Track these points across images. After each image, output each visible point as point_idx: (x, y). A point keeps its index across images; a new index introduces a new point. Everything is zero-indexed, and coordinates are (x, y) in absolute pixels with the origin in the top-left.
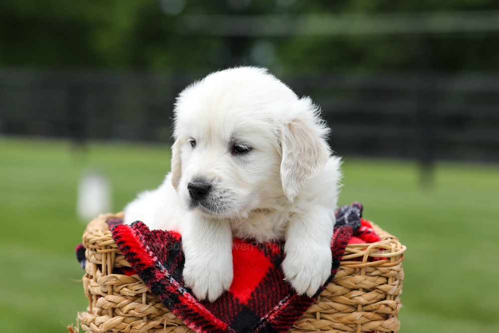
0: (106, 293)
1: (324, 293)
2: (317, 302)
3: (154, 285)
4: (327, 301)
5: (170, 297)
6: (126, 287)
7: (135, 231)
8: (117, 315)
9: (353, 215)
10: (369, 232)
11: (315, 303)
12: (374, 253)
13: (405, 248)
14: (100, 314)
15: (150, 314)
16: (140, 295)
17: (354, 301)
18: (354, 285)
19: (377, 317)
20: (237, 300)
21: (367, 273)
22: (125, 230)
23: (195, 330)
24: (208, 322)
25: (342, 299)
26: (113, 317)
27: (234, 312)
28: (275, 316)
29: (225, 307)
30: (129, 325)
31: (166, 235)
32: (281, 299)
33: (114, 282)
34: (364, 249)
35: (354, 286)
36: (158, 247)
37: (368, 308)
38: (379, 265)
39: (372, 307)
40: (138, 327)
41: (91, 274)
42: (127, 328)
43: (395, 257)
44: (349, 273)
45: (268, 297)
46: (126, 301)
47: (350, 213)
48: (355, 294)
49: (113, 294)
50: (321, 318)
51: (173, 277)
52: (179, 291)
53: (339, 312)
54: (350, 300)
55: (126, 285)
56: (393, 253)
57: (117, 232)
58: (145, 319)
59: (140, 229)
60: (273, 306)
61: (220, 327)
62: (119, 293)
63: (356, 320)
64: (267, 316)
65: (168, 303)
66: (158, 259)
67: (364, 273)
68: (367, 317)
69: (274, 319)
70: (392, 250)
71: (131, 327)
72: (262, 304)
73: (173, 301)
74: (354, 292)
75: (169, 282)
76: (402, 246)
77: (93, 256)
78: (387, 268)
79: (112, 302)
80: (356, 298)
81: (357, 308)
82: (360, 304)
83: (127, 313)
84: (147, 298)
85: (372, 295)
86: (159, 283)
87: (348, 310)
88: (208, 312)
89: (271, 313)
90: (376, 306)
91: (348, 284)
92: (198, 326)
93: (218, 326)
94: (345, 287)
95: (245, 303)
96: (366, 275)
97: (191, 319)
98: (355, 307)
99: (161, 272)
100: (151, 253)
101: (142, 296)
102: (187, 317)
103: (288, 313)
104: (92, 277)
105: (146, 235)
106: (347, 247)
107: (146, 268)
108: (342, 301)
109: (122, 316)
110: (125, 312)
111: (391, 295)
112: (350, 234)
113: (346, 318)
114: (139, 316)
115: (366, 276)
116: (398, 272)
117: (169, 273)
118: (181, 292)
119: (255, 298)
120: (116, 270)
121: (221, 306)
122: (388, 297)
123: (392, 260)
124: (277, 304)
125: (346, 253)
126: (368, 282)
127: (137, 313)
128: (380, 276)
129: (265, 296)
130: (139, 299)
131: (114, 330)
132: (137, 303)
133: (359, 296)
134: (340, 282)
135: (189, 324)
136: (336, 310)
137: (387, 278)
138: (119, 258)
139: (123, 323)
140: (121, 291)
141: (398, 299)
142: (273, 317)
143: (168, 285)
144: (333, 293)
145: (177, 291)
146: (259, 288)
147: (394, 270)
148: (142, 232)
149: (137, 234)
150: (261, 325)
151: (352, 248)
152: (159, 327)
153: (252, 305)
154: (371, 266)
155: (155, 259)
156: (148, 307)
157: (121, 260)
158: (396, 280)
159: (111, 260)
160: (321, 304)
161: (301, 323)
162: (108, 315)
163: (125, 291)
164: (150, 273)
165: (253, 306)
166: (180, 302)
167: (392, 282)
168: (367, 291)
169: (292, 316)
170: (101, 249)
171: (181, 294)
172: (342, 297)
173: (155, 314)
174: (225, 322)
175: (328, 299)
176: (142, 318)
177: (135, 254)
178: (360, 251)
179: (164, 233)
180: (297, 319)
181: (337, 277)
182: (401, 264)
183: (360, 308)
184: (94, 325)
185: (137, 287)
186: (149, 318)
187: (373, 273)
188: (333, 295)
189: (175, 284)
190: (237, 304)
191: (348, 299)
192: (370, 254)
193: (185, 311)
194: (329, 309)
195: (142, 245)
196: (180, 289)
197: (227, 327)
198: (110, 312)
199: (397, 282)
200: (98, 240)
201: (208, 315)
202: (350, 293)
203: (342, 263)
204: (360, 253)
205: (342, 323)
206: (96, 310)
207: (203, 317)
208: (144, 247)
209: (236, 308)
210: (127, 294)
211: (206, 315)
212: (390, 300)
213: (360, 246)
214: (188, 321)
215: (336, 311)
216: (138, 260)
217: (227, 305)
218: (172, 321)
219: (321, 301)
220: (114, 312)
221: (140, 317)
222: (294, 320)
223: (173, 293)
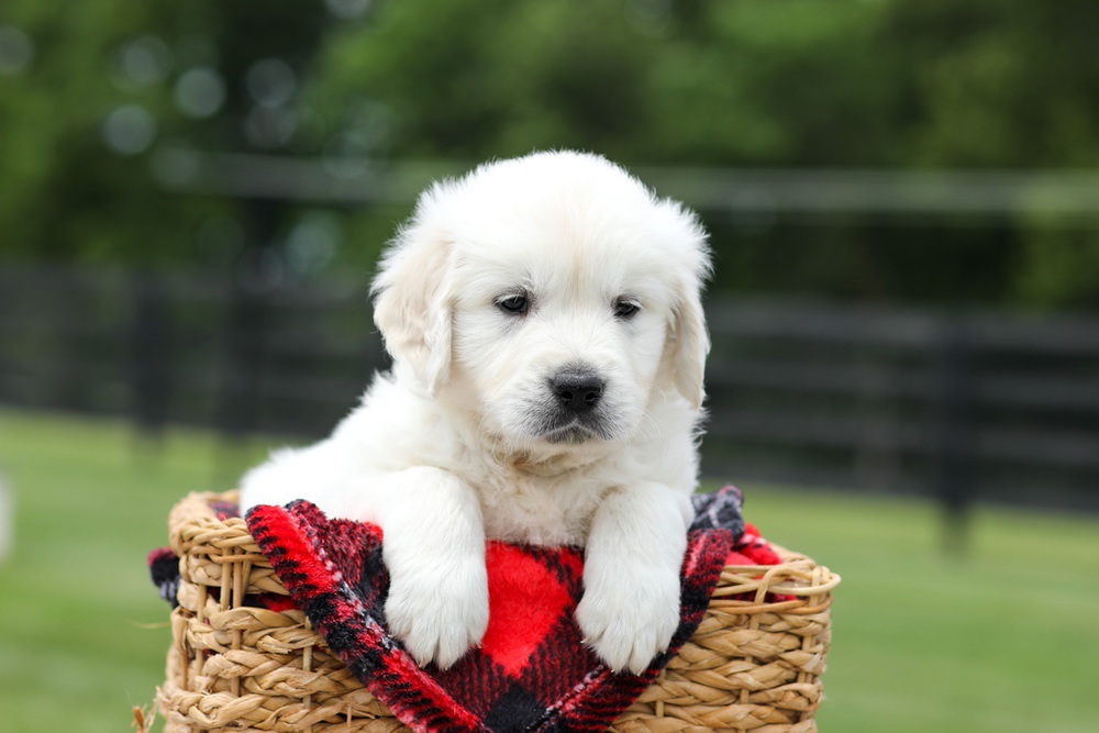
0: (227, 646)
1: (675, 663)
2: (658, 680)
3: (335, 630)
4: (678, 680)
5: (366, 656)
6: (271, 635)
7: (297, 519)
8: (248, 691)
9: (728, 510)
10: (759, 546)
11: (656, 683)
12: (776, 585)
13: (837, 579)
14: (212, 689)
15: (318, 693)
16: (298, 653)
17: (734, 682)
18: (735, 648)
19: (778, 716)
20: (500, 668)
21: (762, 626)
22: (276, 515)
23: (412, 725)
24: (439, 711)
25: (710, 678)
26: (240, 696)
27: (493, 694)
28: (575, 704)
29: (476, 682)
30: (273, 714)
31: (359, 530)
32: (589, 670)
33: (247, 623)
34: (759, 576)
35: (735, 652)
36: (343, 553)
37: (760, 697)
38: (787, 611)
39: (769, 696)
40: (293, 718)
41: (191, 607)
42: (268, 720)
43: (819, 595)
44: (726, 623)
45: (563, 665)
46: (268, 664)
47: (722, 506)
48: (736, 666)
49: (241, 649)
50: (666, 715)
51: (372, 616)
52: (383, 646)
53: (703, 702)
54: (727, 680)
55: (270, 631)
56: (816, 588)
57: (260, 519)
58: (307, 702)
59: (309, 514)
60: (572, 685)
61: (464, 722)
62: (254, 646)
63: (737, 721)
64: (560, 703)
65: (360, 669)
66: (343, 576)
67: (757, 625)
68: (758, 717)
69: (573, 711)
70: (814, 582)
71: (278, 717)
72: (549, 678)
73: (371, 665)
74: (734, 663)
75: (364, 625)
76: (832, 574)
77: (201, 570)
78: (803, 617)
79: (241, 664)
80: (738, 675)
81: (738, 697)
82: (746, 689)
83: (271, 688)
84: (313, 659)
85: (771, 670)
86: (343, 626)
87: (721, 701)
88: (442, 691)
89: (569, 698)
90: (778, 693)
91: (723, 647)
92: (419, 716)
93: (459, 720)
94: (718, 653)
95: (515, 676)
96: (759, 629)
97: (406, 703)
98: (735, 694)
99: (347, 604)
100: (330, 564)
101: (302, 655)
102: (397, 698)
103: (603, 698)
104: (193, 614)
105: (320, 527)
106: (725, 570)
107: (319, 594)
108: (710, 681)
109: (260, 694)
110: (266, 685)
111: (807, 673)
112: (728, 545)
113: (718, 715)
114: (297, 695)
115: (762, 633)
116: (824, 626)
117: (364, 606)
118: (387, 646)
119: (537, 666)
120: (250, 600)
121: (468, 679)
122: (802, 677)
123: (813, 601)
124: (581, 679)
125: (721, 583)
126: (765, 644)
127: (293, 690)
128: (787, 633)
129: (558, 662)
130: (295, 661)
131: (241, 723)
132: (293, 669)
133: (745, 671)
134: (707, 643)
135: (401, 713)
136: (696, 698)
137: (801, 639)
138: (258, 574)
139: (261, 709)
140: (261, 642)
141: (819, 682)
142: (573, 707)
143: (361, 632)
144: (691, 664)
145: (380, 644)
146: (545, 646)
147: (817, 623)
148: (311, 520)
149: (302, 523)
150: (547, 723)
151: (735, 573)
152: (336, 720)
153: (530, 680)
154: (771, 613)
155: (338, 576)
156: (314, 678)
157: (261, 578)
158: (818, 643)
159: (242, 577)
160: (668, 685)
161: (624, 723)
162: (230, 690)
163: (269, 643)
164: (326, 606)
165: (532, 683)
166: (385, 667)
167: (811, 646)
168: (760, 662)
169: (610, 706)
170: (220, 555)
171: (387, 652)
172: (710, 673)
173: (328, 693)
174: (473, 712)
175: (681, 675)
176: (301, 700)
177: (297, 565)
178: (749, 580)
179: (354, 526)
180: (621, 713)
181: (703, 632)
182: (829, 611)
183: (744, 696)
184: (198, 712)
185: (294, 635)
186: (316, 700)
187: (776, 627)
188: (692, 668)
189: (377, 631)
190: (500, 677)
191: (721, 677)
192: (769, 586)
193: (396, 685)
194: (683, 696)
195: (310, 548)
196: (385, 642)
197: (478, 722)
198: (234, 686)
199: (820, 647)
200: (213, 537)
201: (440, 697)
202: (727, 666)
203: (712, 603)
204: (749, 585)
205: (708, 726)
206: (203, 681)
207: (430, 701)
208: (316, 551)
209: (497, 684)
210: (273, 648)
211: (436, 696)
212: (805, 682)
213: (749, 571)
214: (400, 708)
215: (697, 701)
216: (303, 576)
217: (480, 677)
218: (363, 708)
219: (667, 679)
220: (242, 685)
221: (297, 698)
222: (614, 715)
223: (371, 648)
